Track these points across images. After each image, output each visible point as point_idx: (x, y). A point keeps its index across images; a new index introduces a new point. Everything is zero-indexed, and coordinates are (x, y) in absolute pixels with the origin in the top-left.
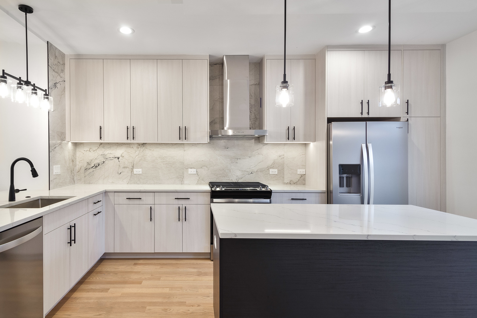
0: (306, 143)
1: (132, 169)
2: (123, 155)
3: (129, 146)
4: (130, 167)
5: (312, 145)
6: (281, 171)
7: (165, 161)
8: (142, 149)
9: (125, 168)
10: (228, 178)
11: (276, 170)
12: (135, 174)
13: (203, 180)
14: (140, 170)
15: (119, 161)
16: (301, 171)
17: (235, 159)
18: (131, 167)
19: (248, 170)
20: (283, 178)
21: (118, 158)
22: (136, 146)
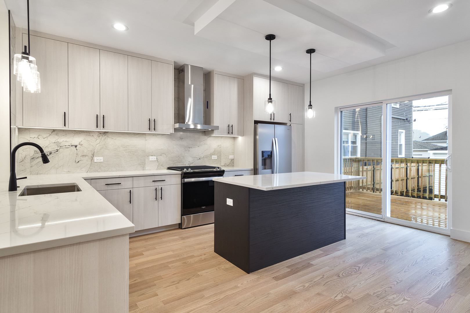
0: (234, 137)
1: (91, 157)
2: (82, 143)
3: (89, 134)
4: (90, 155)
5: (240, 139)
6: (219, 157)
7: (127, 149)
8: (103, 138)
9: (84, 156)
10: (182, 164)
11: (216, 156)
12: (95, 162)
13: (162, 166)
14: (102, 158)
15: (77, 150)
16: (231, 157)
17: (188, 148)
18: (92, 156)
19: (197, 157)
20: (221, 162)
21: (76, 146)
22: (97, 134)
